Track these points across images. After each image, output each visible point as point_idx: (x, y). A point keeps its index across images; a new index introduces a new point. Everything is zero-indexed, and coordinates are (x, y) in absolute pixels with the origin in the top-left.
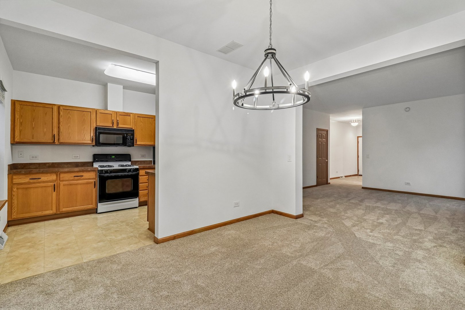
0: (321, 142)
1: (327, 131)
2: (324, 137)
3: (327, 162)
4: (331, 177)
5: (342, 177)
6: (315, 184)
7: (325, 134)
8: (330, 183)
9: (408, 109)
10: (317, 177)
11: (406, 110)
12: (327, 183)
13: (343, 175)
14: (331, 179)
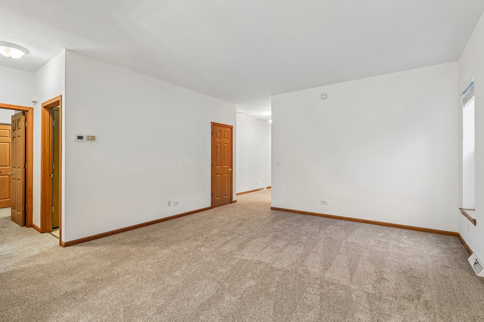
0: (220, 143)
1: (231, 128)
2: (226, 136)
3: (231, 172)
4: (237, 192)
5: (262, 189)
6: (209, 205)
7: (228, 132)
8: (236, 201)
9: (324, 97)
10: (212, 195)
11: (323, 97)
12: (231, 202)
13: (265, 186)
14: (237, 194)
